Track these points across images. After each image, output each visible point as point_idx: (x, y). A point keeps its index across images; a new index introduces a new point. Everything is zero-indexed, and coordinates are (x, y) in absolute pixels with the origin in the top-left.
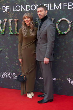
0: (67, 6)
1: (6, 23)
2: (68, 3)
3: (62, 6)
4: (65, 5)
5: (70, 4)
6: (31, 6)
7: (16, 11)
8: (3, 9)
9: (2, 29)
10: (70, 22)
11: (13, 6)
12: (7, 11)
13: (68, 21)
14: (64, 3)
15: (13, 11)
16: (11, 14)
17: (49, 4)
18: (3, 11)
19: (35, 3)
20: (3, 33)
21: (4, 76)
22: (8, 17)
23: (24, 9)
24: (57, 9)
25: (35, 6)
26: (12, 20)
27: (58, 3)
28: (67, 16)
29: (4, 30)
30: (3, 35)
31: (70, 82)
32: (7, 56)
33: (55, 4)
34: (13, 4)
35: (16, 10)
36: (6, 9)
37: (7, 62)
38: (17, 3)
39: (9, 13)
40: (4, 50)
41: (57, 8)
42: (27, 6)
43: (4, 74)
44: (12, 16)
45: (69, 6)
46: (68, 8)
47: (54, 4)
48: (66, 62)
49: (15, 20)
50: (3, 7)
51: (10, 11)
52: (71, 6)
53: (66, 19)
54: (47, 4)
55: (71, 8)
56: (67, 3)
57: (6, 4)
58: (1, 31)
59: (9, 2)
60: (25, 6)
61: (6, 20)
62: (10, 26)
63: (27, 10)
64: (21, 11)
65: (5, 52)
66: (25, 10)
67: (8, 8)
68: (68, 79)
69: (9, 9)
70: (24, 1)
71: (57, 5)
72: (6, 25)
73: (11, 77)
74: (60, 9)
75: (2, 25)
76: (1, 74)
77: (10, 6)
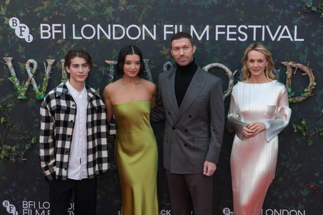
0: (224, 33)
1: (52, 70)
2: (229, 27)
3: (212, 32)
4: (220, 30)
5: (231, 30)
6: (126, 27)
7: (81, 38)
8: (42, 31)
9: (38, 86)
10: (233, 73)
11: (74, 25)
12: (54, 37)
13: (227, 70)
14: (217, 27)
15: (74, 38)
16: (66, 45)
17: (176, 26)
18: (42, 37)
19: (140, 20)
20: (43, 97)
21: (40, 211)
22: (58, 53)
23: (108, 34)
24: (200, 39)
25: (139, 28)
27: (202, 25)
28: (225, 58)
29: (44, 89)
34: (71, 19)
35: (81, 36)
36: (51, 31)
38: (85, 19)
39: (59, 41)
41: (200, 36)
42: (116, 28)
43: (41, 206)
45: (229, 33)
46: (228, 39)
47: (192, 27)
50: (42, 25)
51: (64, 38)
52: (235, 33)
53: (224, 67)
54: (172, 26)
55: (235, 39)
56: (224, 26)
57: (51, 17)
58: (37, 90)
59: (60, 14)
60: (109, 26)
61: (51, 62)
62: (64, 77)
63: (114, 38)
64: (99, 38)
66: (109, 37)
67: (57, 28)
68: (224, 211)
69: (60, 31)
70: (107, 15)
71: (200, 30)
72: (51, 74)
74: (208, 39)
75: (38, 75)
76: (32, 207)
77: (64, 25)
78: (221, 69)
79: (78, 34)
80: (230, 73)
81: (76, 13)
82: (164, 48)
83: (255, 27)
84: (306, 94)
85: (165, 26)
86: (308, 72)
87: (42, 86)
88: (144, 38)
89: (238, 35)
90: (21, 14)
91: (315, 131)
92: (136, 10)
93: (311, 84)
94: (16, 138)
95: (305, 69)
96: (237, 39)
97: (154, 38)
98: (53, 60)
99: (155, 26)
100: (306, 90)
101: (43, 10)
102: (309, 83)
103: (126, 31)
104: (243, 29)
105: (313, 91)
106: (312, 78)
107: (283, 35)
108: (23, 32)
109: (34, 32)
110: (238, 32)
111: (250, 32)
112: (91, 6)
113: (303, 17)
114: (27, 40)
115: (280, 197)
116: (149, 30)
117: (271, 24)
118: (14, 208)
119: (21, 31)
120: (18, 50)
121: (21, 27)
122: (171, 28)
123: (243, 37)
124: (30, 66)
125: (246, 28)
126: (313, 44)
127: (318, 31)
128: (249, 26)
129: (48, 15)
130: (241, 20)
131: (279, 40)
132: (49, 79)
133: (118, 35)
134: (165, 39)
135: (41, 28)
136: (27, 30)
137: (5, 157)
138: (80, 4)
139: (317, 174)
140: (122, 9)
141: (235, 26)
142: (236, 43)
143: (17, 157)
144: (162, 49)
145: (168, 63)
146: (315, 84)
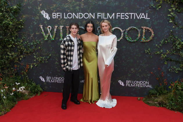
0: (120, 16)
1: (57, 30)
2: (122, 14)
3: (115, 15)
4: (118, 15)
5: (122, 15)
6: (83, 14)
8: (53, 16)
9: (52, 35)
11: (64, 13)
12: (57, 18)
13: (121, 30)
14: (117, 14)
15: (65, 18)
16: (62, 21)
17: (102, 13)
18: (53, 18)
19: (89, 11)
20: (53, 39)
21: (53, 80)
22: (59, 24)
23: (77, 16)
24: (111, 18)
25: (88, 14)
26: (63, 27)
27: (112, 13)
28: (120, 25)
29: (54, 37)
30: (53, 41)
31: (120, 84)
32: (57, 62)
33: (108, 14)
34: (64, 11)
35: (67, 17)
36: (56, 16)
37: (56, 68)
38: (69, 11)
39: (59, 19)
40: (54, 55)
42: (80, 14)
43: (53, 79)
44: (63, 23)
45: (122, 16)
46: (121, 18)
48: (117, 66)
49: (66, 27)
50: (53, 13)
51: (61, 18)
52: (124, 16)
53: (119, 28)
55: (124, 18)
56: (120, 13)
57: (56, 10)
58: (51, 37)
59: (60, 9)
60: (77, 13)
61: (56, 27)
62: (61, 32)
63: (79, 18)
64: (73, 18)
65: (55, 57)
66: (77, 18)
67: (58, 14)
68: (119, 81)
69: (59, 16)
70: (77, 9)
71: (111, 15)
72: (56, 31)
73: (61, 81)
74: (114, 18)
75: (52, 32)
76: (50, 79)
77: (61, 13)
78: (119, 29)
79: (66, 16)
80: (122, 31)
81: (66, 9)
82: (97, 21)
83: (131, 14)
84: (150, 39)
85: (98, 13)
86: (151, 30)
87: (53, 36)
88: (90, 18)
89: (125, 17)
90: (46, 9)
91: (153, 52)
92: (87, 8)
93: (152, 35)
94: (44, 54)
95: (150, 29)
96: (125, 18)
97: (94, 18)
98: (57, 26)
99: (94, 13)
100: (150, 37)
101: (53, 8)
102: (151, 34)
103: (83, 15)
104: (127, 15)
105: (153, 38)
106: (153, 33)
107: (142, 17)
108: (46, 16)
109: (50, 16)
110: (125, 16)
111: (129, 15)
112: (71, 6)
113: (150, 10)
114: (48, 19)
115: (140, 77)
116: (92, 15)
117: (138, 12)
118: (44, 79)
119: (46, 15)
120: (45, 23)
121: (45, 14)
122: (100, 14)
123: (127, 17)
124: (49, 28)
125: (128, 14)
126: (153, 20)
127: (156, 15)
128: (129, 13)
129: (55, 10)
130: (126, 11)
131: (140, 18)
132: (56, 33)
133: (81, 17)
134: (98, 18)
135: (53, 14)
136: (48, 15)
137: (40, 61)
138: (67, 5)
139: (154, 68)
140: (82, 7)
141: (124, 13)
142: (124, 20)
143: (45, 61)
144: (97, 22)
145: (99, 27)
146: (154, 35)
